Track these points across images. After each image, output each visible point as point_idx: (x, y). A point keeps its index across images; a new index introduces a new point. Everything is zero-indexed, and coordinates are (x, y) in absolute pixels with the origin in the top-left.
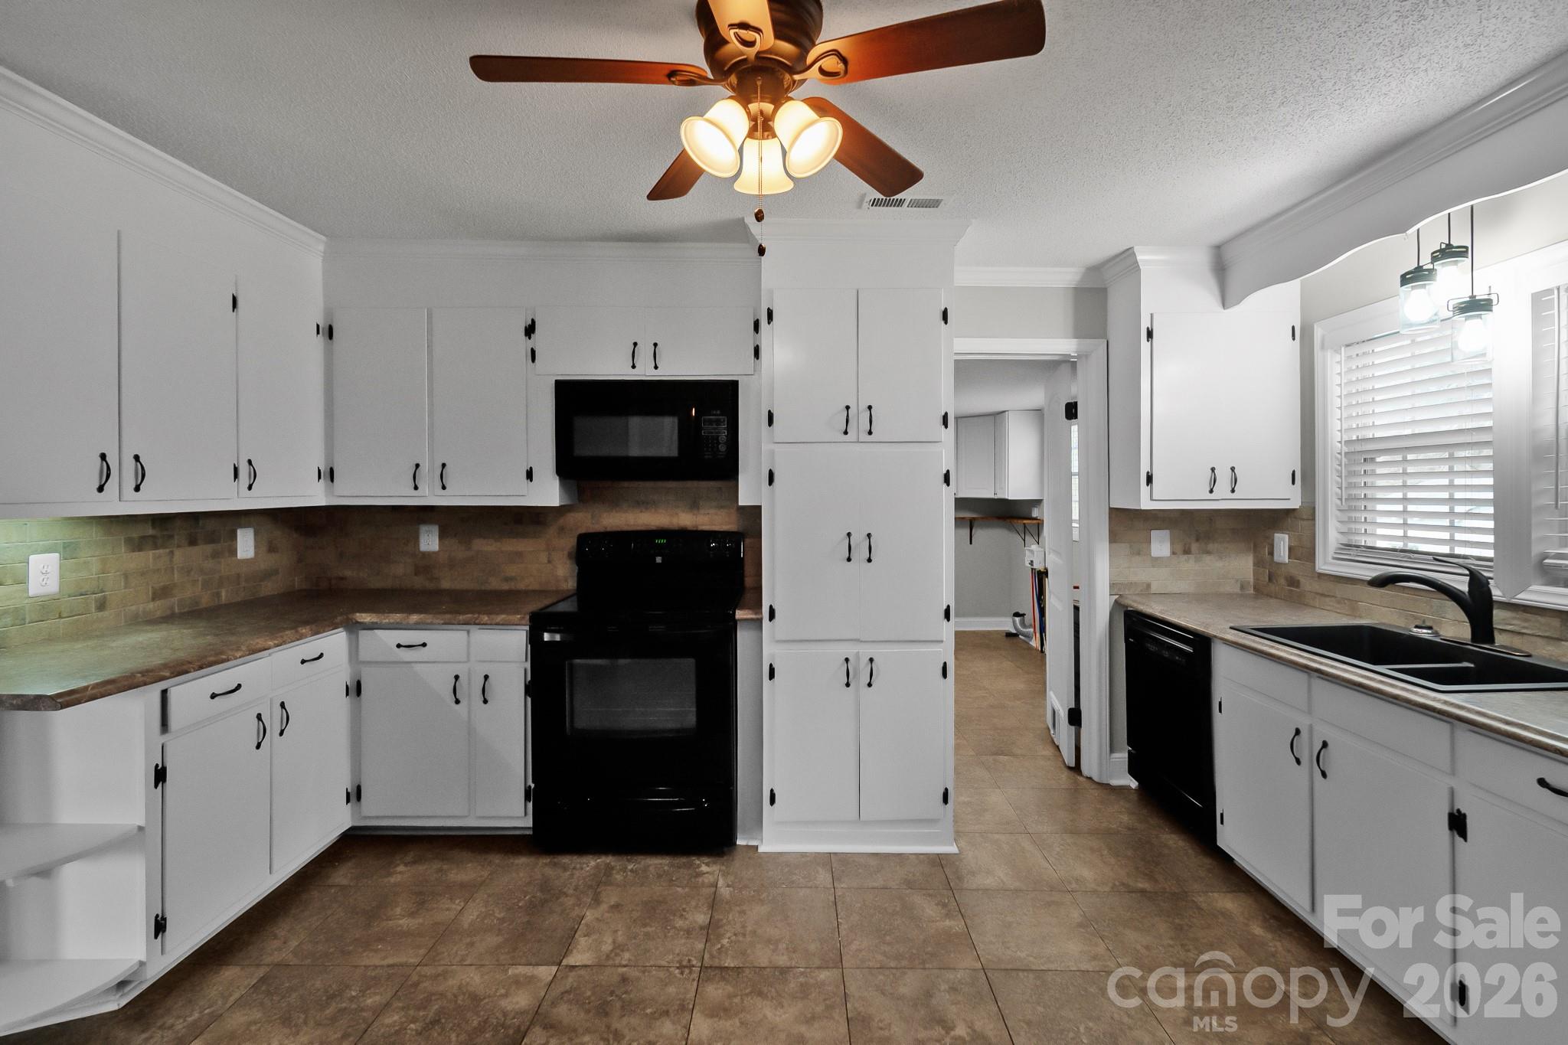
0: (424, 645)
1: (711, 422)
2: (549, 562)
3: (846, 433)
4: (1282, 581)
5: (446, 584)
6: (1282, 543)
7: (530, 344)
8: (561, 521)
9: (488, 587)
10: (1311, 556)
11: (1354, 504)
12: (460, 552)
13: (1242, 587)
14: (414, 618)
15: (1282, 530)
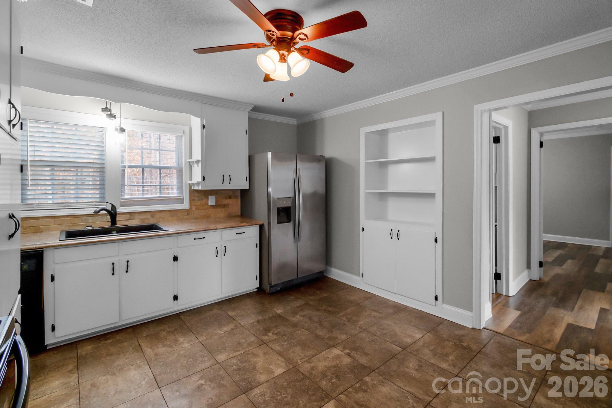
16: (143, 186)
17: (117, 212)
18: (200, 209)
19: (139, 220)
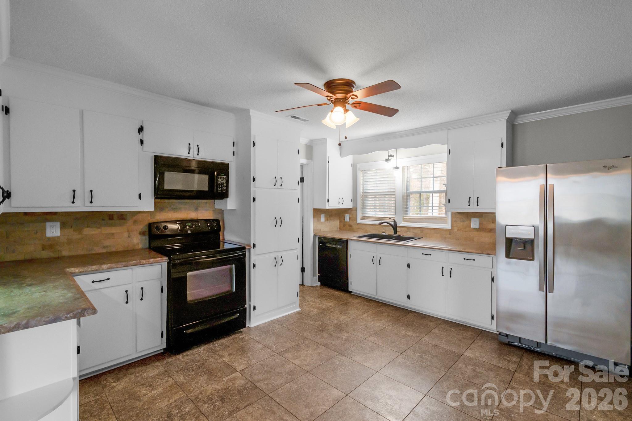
0: (108, 279)
1: (221, 178)
2: (129, 237)
3: (275, 185)
4: (347, 226)
5: (65, 253)
6: (347, 217)
7: (140, 137)
8: (135, 218)
9: (93, 252)
10: (356, 219)
11: (364, 207)
12: (75, 236)
13: (337, 229)
14: (105, 266)
15: (347, 214)
16: (432, 207)
17: (397, 225)
18: (462, 231)
19: (413, 234)
